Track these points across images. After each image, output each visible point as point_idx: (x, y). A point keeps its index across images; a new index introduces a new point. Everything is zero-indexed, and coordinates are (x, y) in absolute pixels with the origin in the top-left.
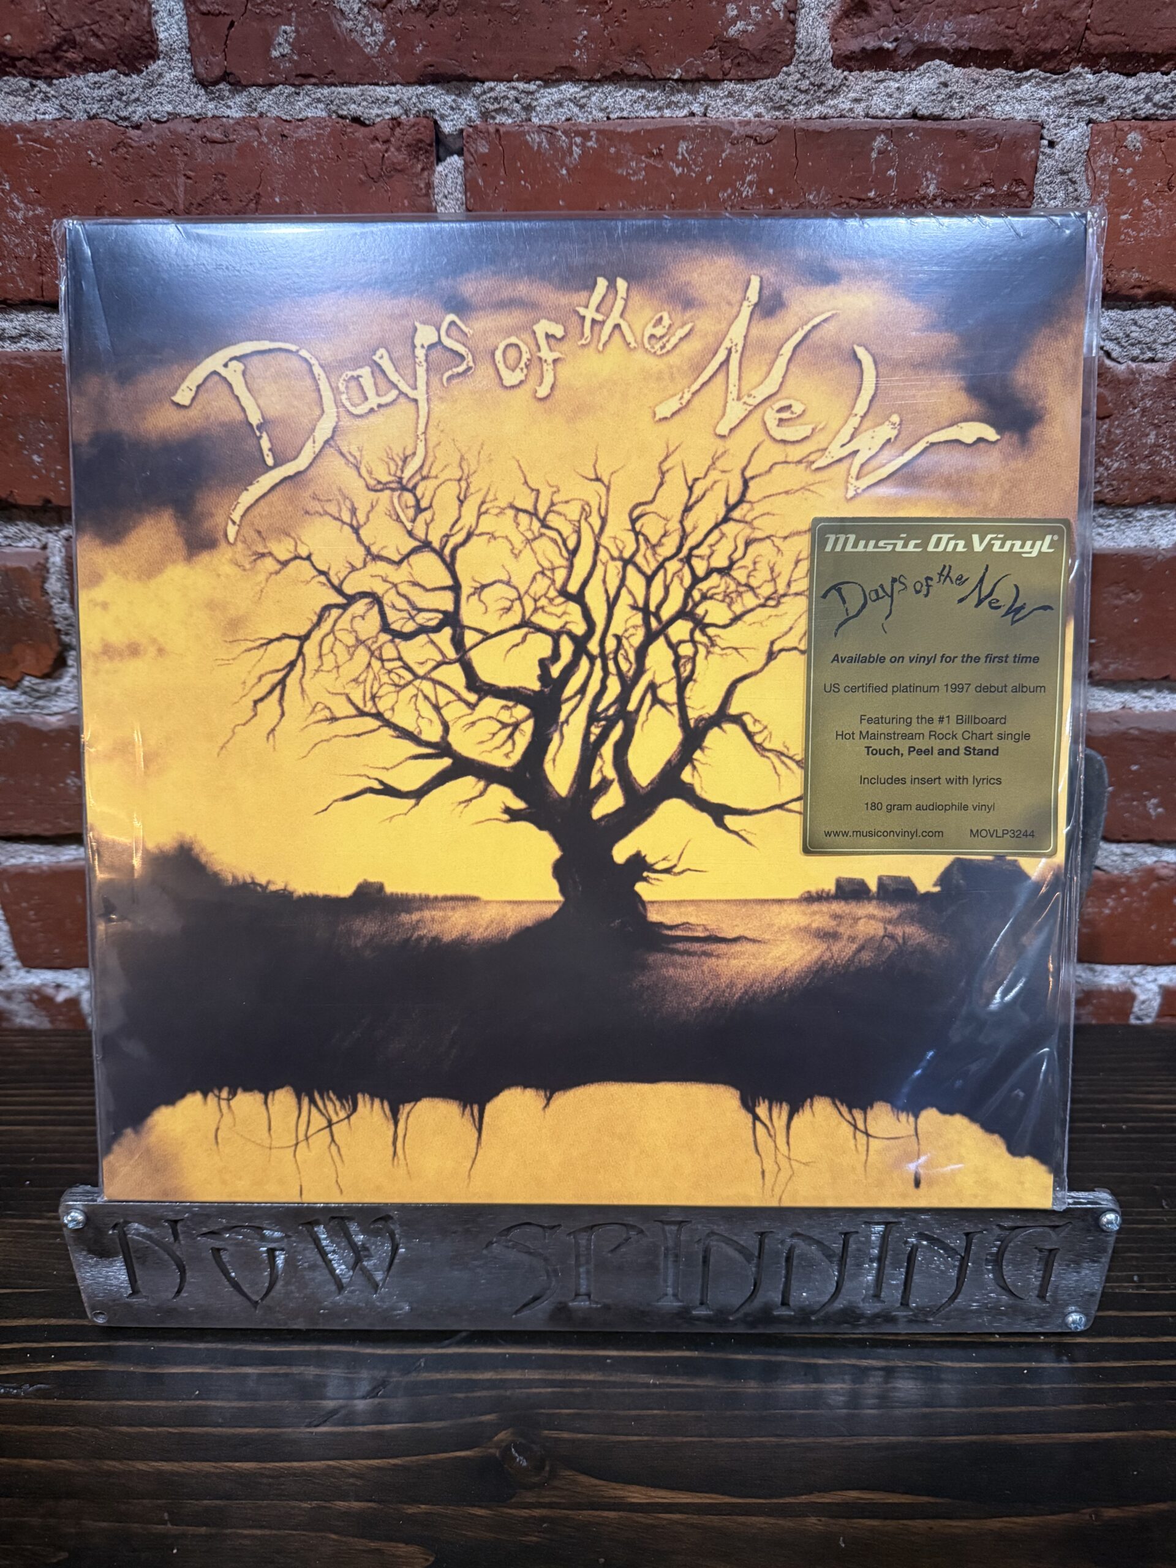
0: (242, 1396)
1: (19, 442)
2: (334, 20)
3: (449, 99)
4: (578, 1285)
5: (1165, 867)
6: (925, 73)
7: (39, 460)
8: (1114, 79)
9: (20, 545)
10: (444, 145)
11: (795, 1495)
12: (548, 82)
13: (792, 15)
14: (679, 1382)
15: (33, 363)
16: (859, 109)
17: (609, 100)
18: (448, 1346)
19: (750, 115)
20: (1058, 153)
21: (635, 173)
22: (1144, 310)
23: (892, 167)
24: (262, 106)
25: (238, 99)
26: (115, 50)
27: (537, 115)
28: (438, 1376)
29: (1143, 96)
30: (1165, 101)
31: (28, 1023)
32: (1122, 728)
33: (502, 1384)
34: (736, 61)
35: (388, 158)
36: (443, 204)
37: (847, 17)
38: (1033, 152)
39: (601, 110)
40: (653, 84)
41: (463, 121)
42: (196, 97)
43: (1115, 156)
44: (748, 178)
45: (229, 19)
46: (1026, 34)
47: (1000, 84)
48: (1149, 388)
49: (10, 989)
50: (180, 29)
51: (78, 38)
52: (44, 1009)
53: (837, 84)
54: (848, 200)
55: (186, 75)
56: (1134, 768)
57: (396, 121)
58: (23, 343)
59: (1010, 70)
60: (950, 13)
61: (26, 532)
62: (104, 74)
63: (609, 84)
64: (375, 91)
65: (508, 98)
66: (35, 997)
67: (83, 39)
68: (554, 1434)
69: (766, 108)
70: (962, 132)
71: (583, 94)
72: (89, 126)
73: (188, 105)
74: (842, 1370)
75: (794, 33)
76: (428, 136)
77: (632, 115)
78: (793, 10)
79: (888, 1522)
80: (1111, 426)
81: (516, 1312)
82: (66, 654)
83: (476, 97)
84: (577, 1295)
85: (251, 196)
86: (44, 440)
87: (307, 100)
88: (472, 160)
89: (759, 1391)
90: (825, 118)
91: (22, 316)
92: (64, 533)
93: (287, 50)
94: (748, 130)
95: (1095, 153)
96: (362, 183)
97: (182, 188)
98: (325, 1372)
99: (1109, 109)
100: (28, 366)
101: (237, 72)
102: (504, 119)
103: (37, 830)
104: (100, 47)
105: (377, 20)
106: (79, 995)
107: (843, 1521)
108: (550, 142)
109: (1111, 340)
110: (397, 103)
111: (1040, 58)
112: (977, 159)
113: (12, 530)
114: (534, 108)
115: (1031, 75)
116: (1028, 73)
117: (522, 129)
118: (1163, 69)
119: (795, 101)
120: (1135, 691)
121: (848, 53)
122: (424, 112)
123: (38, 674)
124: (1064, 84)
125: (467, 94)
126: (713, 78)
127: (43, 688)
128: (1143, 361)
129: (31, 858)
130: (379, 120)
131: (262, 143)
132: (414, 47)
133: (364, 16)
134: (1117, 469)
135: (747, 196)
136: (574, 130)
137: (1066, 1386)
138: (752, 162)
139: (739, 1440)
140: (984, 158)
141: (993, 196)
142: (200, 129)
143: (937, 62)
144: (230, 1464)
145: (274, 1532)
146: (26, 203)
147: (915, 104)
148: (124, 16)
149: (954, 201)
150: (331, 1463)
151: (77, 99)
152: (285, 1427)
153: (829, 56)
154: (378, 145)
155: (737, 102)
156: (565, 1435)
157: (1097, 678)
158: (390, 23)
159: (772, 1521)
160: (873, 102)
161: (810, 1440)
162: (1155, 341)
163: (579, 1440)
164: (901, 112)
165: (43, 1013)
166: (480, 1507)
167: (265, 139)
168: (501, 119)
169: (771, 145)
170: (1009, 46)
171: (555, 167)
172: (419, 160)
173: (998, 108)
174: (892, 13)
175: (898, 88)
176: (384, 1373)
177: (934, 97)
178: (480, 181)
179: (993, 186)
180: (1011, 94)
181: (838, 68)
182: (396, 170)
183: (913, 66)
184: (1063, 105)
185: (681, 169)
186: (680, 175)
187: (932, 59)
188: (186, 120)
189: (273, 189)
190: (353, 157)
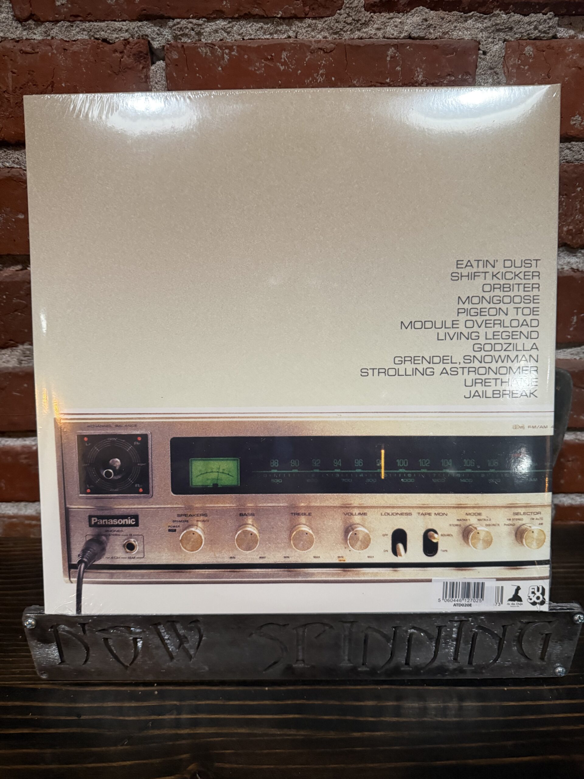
3: (156, 29)
6: (414, 14)
8: (517, 17)
10: (155, 55)
12: (210, 19)
14: (292, 733)
16: (380, 34)
17: (243, 29)
18: (165, 715)
19: (321, 37)
20: (488, 58)
21: (259, 69)
23: (398, 65)
24: (53, 33)
25: (39, 29)
27: (204, 38)
28: (158, 732)
29: (533, 27)
30: (545, 29)
33: (194, 736)
34: (312, 7)
35: (123, 61)
36: (155, 87)
39: (239, 35)
40: (267, 20)
41: (164, 41)
42: (16, 28)
43: (519, 59)
44: (321, 72)
47: (456, 20)
53: (367, 20)
54: (375, 84)
55: (10, 16)
57: (126, 42)
59: (461, 12)
63: (243, 20)
64: (114, 24)
65: (188, 28)
68: (220, 765)
69: (329, 33)
70: (436, 46)
71: (229, 26)
73: (12, 33)
74: (380, 724)
76: (145, 49)
77: (256, 37)
83: (171, 28)
85: (49, 83)
87: (78, 30)
88: (170, 62)
89: (336, 737)
90: (361, 39)
93: (64, 1)
94: (320, 46)
95: (508, 57)
96: (110, 75)
97: (10, 79)
99: (515, 34)
101: (38, 14)
102: (186, 40)
108: (211, 53)
110: (127, 31)
111: (477, 5)
112: (444, 61)
114: (202, 34)
115: (473, 15)
116: (471, 14)
117: (196, 45)
118: (543, 12)
119: (345, 29)
121: (372, 2)
122: (142, 36)
124: (490, 20)
125: (165, 26)
126: (299, 16)
130: (117, 40)
131: (54, 53)
135: (320, 82)
136: (223, 45)
138: (322, 63)
139: (323, 766)
140: (448, 60)
141: (453, 81)
142: (19, 46)
143: (421, 7)
147: (410, 31)
149: (432, 84)
153: (362, 4)
154: (118, 54)
155: (313, 30)
156: (227, 766)
160: (387, 30)
161: (362, 765)
163: (234, 769)
164: (402, 35)
167: (55, 51)
168: (184, 39)
169: (332, 53)
171: (214, 66)
172: (141, 63)
173: (455, 33)
175: (401, 22)
176: (128, 731)
177: (420, 27)
178: (174, 74)
179: (453, 76)
180: (462, 25)
181: (368, 12)
182: (128, 68)
183: (408, 10)
184: (490, 31)
185: (283, 67)
186: (283, 70)
187: (419, 6)
188: (11, 41)
189: (61, 79)
190: (103, 61)
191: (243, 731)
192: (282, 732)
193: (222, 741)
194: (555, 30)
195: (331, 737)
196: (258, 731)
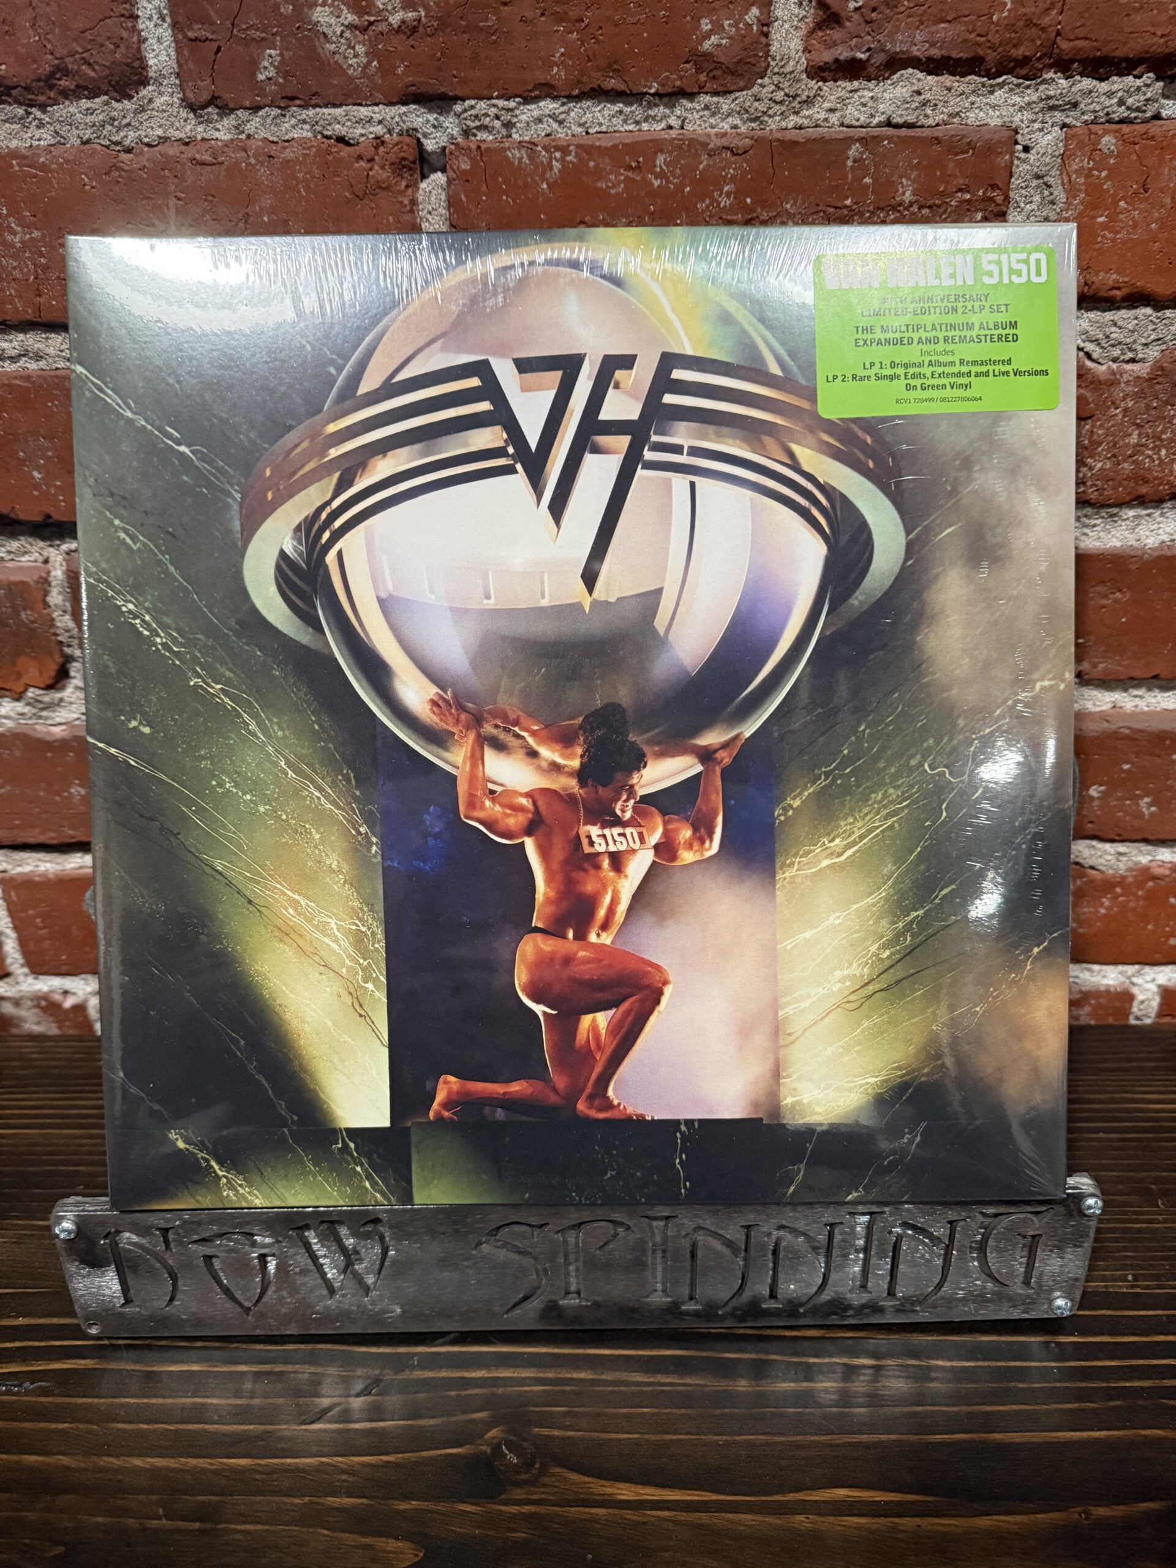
0: (237, 1394)
1: (19, 459)
2: (317, 44)
3: (431, 117)
4: (567, 1284)
5: (1160, 866)
6: (898, 82)
7: (39, 476)
8: (1087, 83)
9: (23, 559)
10: (428, 162)
11: (783, 1492)
12: (527, 100)
13: (765, 29)
14: (669, 1380)
15: (32, 383)
16: (834, 119)
17: (588, 115)
18: (442, 1345)
19: (727, 127)
21: (614, 186)
22: (1124, 311)
23: (868, 175)
24: (250, 128)
25: (226, 122)
26: (106, 77)
27: (517, 132)
28: (431, 1374)
29: (1116, 100)
30: (1137, 104)
31: (37, 1029)
32: (1113, 727)
33: (495, 1382)
34: (711, 75)
35: (373, 176)
36: (427, 220)
37: (820, 29)
38: (1007, 157)
39: (580, 125)
40: (631, 99)
41: (446, 139)
42: (185, 121)
43: (1090, 159)
44: (726, 188)
45: (216, 44)
46: (996, 40)
47: (974, 91)
48: (1130, 388)
49: (18, 995)
50: (168, 55)
51: (70, 67)
52: (51, 1015)
53: (811, 95)
54: (824, 208)
55: (176, 100)
56: (1126, 767)
57: (379, 140)
58: (22, 362)
59: (983, 77)
60: (922, 23)
61: (28, 546)
62: (97, 100)
63: (587, 100)
64: (358, 111)
65: (489, 116)
66: (43, 1003)
67: (76, 67)
68: (545, 1432)
69: (742, 119)
70: (937, 138)
71: (562, 109)
72: (83, 151)
73: (177, 129)
74: (831, 1368)
75: (768, 45)
76: (411, 154)
77: (611, 129)
78: (765, 24)
79: (877, 1520)
80: (1093, 426)
81: (507, 1312)
82: (68, 665)
83: (458, 115)
84: (568, 1293)
85: (240, 216)
86: (43, 457)
87: (293, 121)
88: (452, 175)
89: (750, 1389)
90: (800, 128)
91: (21, 336)
92: (65, 547)
93: (272, 73)
94: (725, 142)
95: (1069, 156)
96: (348, 201)
97: (173, 210)
98: (320, 1370)
99: (1083, 114)
100: (28, 385)
101: (226, 96)
102: (485, 137)
103: (42, 839)
104: (93, 74)
105: (359, 42)
106: (86, 1001)
107: (831, 1519)
108: (530, 158)
109: (1092, 341)
110: (380, 122)
111: (1012, 64)
112: (951, 165)
113: (14, 545)
114: (514, 125)
115: (1004, 81)
116: (1000, 80)
117: (502, 145)
119: (771, 112)
120: (1126, 690)
121: (822, 64)
122: (407, 131)
123: (42, 685)
124: (1037, 90)
125: (448, 112)
126: (688, 91)
127: (47, 699)
128: (1124, 361)
129: (37, 866)
130: (363, 139)
131: (249, 164)
132: (395, 68)
133: (347, 39)
134: (1100, 469)
135: (725, 207)
136: (553, 146)
137: (1058, 1385)
138: (727, 174)
139: (729, 1438)
140: (959, 163)
141: (968, 201)
142: (190, 152)
143: (910, 70)
144: (225, 1460)
145: (266, 1527)
146: (23, 227)
147: (889, 113)
148: (114, 44)
149: (930, 207)
150: (324, 1459)
151: (71, 125)
152: (279, 1424)
153: (803, 68)
154: (363, 163)
155: (713, 114)
156: (556, 1433)
157: (1086, 677)
158: (372, 45)
159: (759, 1518)
160: (848, 112)
161: (799, 1438)
162: (1135, 342)
163: (569, 1438)
164: (875, 121)
165: (51, 1019)
166: (472, 1504)
167: (253, 161)
168: (482, 136)
169: (747, 156)
170: (981, 53)
171: (534, 181)
172: (403, 178)
173: (971, 115)
174: (863, 25)
175: (872, 98)
176: (377, 1372)
177: (908, 105)
178: (463, 197)
179: (968, 192)
180: (985, 100)
181: (812, 79)
182: (380, 187)
183: (887, 75)
184: (1037, 110)
185: (659, 181)
186: (659, 186)
187: (906, 68)
188: (176, 144)
189: (261, 209)
190: (338, 176)
191: (582, 1375)
192: (652, 1380)
193: (545, 1391)
194: (1156, 105)
195: (741, 1389)
196: (608, 1376)
